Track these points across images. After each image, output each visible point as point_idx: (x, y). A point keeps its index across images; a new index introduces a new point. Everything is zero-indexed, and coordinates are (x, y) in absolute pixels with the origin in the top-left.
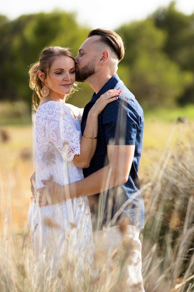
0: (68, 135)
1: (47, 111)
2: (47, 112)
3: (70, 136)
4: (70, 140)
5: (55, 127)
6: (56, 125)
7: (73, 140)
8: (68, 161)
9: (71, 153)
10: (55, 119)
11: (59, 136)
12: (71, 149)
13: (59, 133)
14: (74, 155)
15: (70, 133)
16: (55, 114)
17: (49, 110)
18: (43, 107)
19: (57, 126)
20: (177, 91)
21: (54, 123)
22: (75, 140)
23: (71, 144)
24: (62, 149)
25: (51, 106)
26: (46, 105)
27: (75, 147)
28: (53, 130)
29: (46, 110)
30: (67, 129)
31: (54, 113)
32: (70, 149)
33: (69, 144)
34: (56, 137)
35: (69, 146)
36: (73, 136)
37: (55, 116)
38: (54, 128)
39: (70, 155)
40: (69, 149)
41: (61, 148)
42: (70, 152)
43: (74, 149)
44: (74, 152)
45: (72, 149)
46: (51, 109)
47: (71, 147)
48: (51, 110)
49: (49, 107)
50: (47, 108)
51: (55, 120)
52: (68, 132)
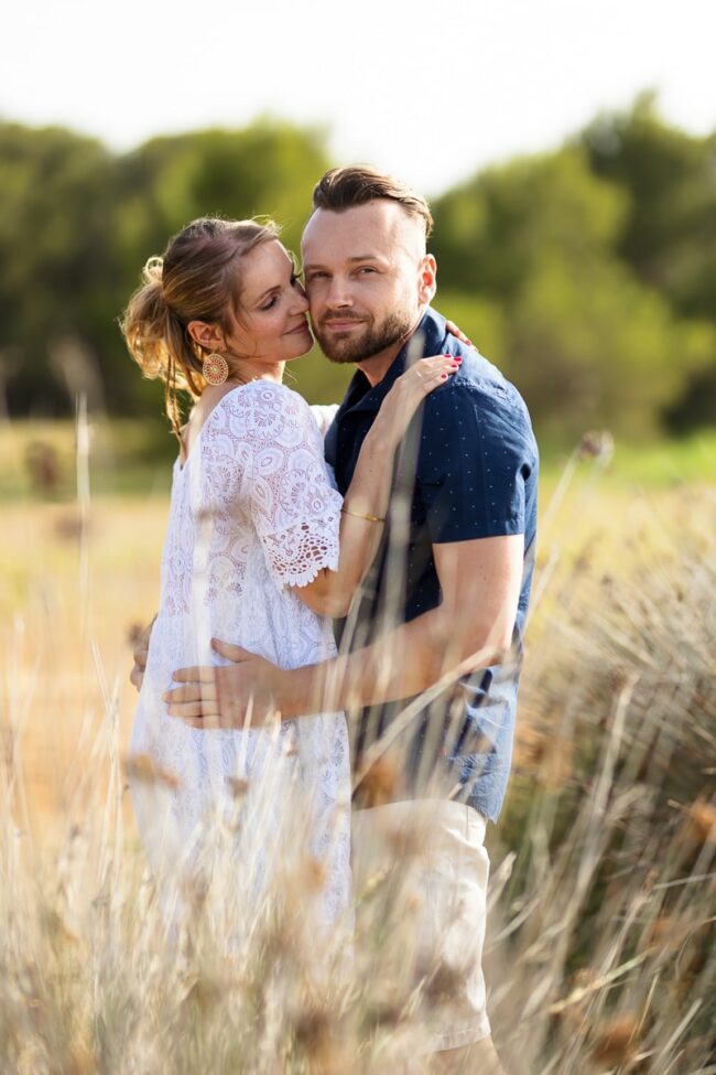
0: (311, 499)
1: (252, 414)
2: (252, 417)
3: (317, 505)
4: (315, 517)
5: (276, 466)
6: (277, 462)
7: (326, 521)
8: (292, 585)
9: (308, 560)
10: (278, 440)
11: (282, 498)
12: (313, 548)
13: (285, 487)
14: (320, 568)
15: (319, 496)
16: (281, 423)
17: (258, 410)
18: (236, 399)
19: (279, 465)
20: (665, 388)
21: (272, 452)
22: (331, 519)
23: (318, 532)
24: (279, 542)
25: (268, 396)
26: (249, 391)
27: (328, 543)
28: (264, 474)
29: (247, 409)
30: (312, 479)
31: (277, 422)
32: (311, 546)
33: (309, 530)
34: (271, 499)
35: (309, 537)
36: (326, 506)
37: (278, 432)
38: (269, 470)
39: (305, 566)
40: (306, 546)
41: (278, 538)
42: (308, 556)
43: (325, 548)
44: (320, 558)
45: (315, 548)
46: (266, 407)
47: (315, 541)
48: (267, 410)
49: (259, 399)
50: (252, 403)
51: (276, 444)
52: (313, 491)
